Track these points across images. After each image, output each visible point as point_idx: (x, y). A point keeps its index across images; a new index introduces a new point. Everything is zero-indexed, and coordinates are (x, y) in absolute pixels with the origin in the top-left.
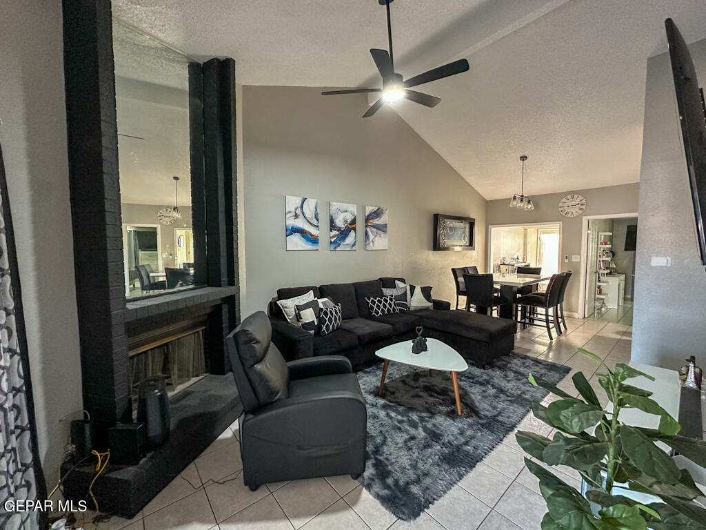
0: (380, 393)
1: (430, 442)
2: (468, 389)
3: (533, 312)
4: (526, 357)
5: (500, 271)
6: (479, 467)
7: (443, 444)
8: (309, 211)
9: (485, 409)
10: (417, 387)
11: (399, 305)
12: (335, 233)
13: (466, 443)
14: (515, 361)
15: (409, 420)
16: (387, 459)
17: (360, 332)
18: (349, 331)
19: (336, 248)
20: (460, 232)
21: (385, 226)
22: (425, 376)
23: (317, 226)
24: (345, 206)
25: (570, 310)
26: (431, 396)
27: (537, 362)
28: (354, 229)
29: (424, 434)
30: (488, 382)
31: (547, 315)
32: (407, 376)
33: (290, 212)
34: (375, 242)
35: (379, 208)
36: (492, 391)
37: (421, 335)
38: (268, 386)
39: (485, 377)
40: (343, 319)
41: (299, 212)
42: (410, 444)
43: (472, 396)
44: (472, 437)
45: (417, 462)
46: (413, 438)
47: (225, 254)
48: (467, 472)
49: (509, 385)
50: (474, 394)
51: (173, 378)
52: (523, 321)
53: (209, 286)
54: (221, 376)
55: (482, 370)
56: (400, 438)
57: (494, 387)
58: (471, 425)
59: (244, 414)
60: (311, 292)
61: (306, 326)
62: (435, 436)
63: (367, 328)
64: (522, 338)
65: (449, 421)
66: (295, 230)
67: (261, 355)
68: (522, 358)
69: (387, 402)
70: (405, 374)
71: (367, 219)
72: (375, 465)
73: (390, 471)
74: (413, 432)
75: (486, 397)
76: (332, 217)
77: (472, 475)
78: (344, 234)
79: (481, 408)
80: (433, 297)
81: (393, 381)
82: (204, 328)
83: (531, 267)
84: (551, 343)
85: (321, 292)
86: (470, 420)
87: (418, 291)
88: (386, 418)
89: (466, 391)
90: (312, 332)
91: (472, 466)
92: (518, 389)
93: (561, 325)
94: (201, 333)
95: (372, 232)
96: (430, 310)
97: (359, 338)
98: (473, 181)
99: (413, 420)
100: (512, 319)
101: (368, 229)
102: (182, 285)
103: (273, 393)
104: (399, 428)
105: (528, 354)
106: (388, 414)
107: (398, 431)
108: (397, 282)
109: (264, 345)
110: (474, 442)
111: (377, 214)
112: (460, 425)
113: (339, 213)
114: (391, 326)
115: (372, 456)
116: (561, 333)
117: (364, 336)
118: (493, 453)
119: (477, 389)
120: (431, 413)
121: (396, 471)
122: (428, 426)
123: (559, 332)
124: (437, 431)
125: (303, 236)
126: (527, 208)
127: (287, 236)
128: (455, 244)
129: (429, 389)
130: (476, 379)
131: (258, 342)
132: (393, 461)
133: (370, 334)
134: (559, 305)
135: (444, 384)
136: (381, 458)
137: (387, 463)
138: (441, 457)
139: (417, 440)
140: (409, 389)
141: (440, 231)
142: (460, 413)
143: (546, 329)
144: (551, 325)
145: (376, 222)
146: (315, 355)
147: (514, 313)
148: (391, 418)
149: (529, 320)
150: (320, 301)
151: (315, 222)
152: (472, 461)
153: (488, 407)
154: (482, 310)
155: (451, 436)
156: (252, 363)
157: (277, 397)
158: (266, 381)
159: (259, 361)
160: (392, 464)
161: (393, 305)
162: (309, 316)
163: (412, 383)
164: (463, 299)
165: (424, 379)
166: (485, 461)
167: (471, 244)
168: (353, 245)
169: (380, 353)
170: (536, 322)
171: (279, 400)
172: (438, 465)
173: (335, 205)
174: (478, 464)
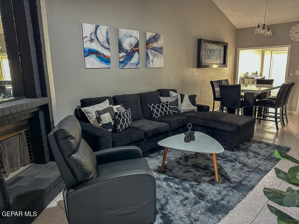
0: (162, 171)
1: (198, 200)
2: (223, 165)
3: (266, 111)
4: (261, 142)
5: (244, 83)
6: (231, 213)
7: (207, 201)
8: (102, 36)
9: (234, 177)
10: (187, 166)
11: (172, 109)
12: (122, 54)
13: (222, 199)
14: (254, 145)
15: (183, 188)
16: (170, 213)
17: (146, 129)
18: (138, 129)
19: (124, 66)
20: (216, 53)
21: (161, 48)
22: (192, 158)
23: (108, 49)
24: (130, 32)
25: (291, 109)
26: (197, 171)
27: (268, 145)
28: (138, 51)
29: (194, 195)
30: (236, 160)
31: (276, 113)
32: (180, 158)
33: (86, 37)
34: (154, 62)
35: (157, 34)
36: (238, 165)
37: (191, 129)
38: (83, 169)
39: (234, 157)
40: (132, 121)
41: (93, 37)
42: (185, 202)
43: (226, 169)
44: (226, 195)
45: (190, 213)
46: (186, 198)
47: (37, 72)
48: (223, 217)
49: (250, 161)
50: (226, 168)
51: (6, 168)
52: (259, 118)
53: (26, 97)
54: (44, 165)
55: (232, 152)
56: (178, 199)
57: (240, 162)
58: (225, 188)
59: (66, 189)
60: (107, 101)
61: (105, 126)
62: (201, 196)
63: (150, 126)
64: (258, 129)
65: (211, 186)
66: (91, 52)
67: (76, 148)
68: (258, 143)
69: (167, 176)
70: (178, 157)
71: (148, 43)
72: (161, 217)
73: (173, 220)
74: (186, 194)
75: (235, 169)
76: (120, 41)
77: (227, 218)
78: (130, 55)
79: (232, 177)
80: (197, 103)
81: (170, 162)
82: (26, 130)
83: (265, 79)
84: (277, 132)
85: (115, 100)
86: (225, 185)
87: (186, 98)
88: (167, 187)
89: (221, 166)
90: (110, 130)
91: (227, 213)
92: (256, 163)
93: (285, 119)
94: (24, 134)
95: (152, 53)
96: (195, 112)
97: (145, 133)
98: (228, 13)
99: (186, 187)
100: (252, 116)
101: (149, 51)
102: (4, 97)
103: (87, 174)
104: (177, 193)
105: (262, 140)
106: (168, 184)
107: (176, 195)
108: (171, 92)
109: (78, 140)
110: (227, 198)
111: (155, 38)
112: (218, 188)
113: (126, 38)
114: (167, 124)
115: (160, 211)
116: (284, 125)
117: (149, 131)
118: (240, 204)
119: (229, 165)
120: (198, 181)
121: (177, 220)
122: (196, 190)
123: (283, 124)
124: (203, 193)
125: (98, 57)
126: (267, 34)
127: (85, 57)
128: (213, 62)
129: (196, 166)
130: (228, 158)
131: (73, 138)
132: (174, 213)
133: (152, 130)
134: (284, 106)
135: (206, 162)
136: (166, 212)
137: (170, 215)
138: (206, 209)
139: (190, 199)
140: (182, 166)
141: (203, 53)
142: (217, 181)
143: (275, 123)
144: (278, 120)
145: (155, 45)
146: (113, 147)
147: (254, 112)
148: (171, 187)
149: (263, 117)
150: (115, 107)
151: (106, 45)
152: (226, 210)
153: (236, 176)
154: (231, 111)
155: (212, 196)
156: (70, 153)
157: (90, 177)
158: (81, 166)
159: (75, 152)
160: (173, 216)
161: (168, 109)
162: (107, 118)
163: (184, 163)
164: (218, 103)
165: (192, 160)
166: (235, 209)
167: (225, 62)
168: (138, 64)
169: (161, 143)
170: (268, 118)
171: (92, 178)
172: (204, 214)
173: (123, 32)
174: (230, 211)
